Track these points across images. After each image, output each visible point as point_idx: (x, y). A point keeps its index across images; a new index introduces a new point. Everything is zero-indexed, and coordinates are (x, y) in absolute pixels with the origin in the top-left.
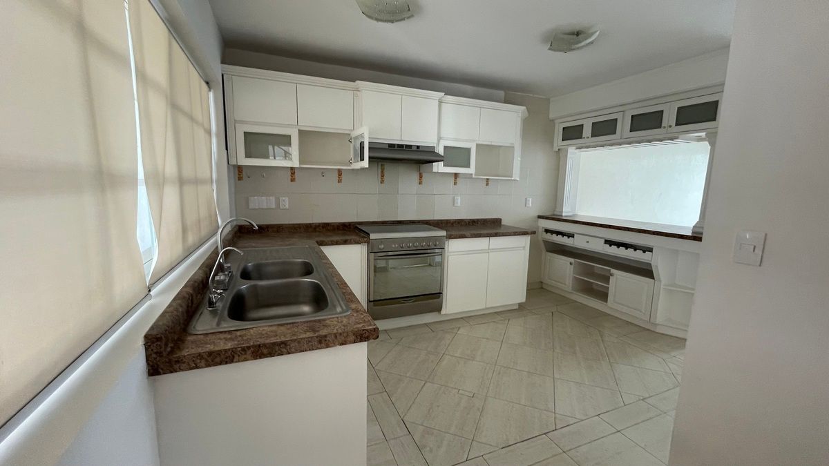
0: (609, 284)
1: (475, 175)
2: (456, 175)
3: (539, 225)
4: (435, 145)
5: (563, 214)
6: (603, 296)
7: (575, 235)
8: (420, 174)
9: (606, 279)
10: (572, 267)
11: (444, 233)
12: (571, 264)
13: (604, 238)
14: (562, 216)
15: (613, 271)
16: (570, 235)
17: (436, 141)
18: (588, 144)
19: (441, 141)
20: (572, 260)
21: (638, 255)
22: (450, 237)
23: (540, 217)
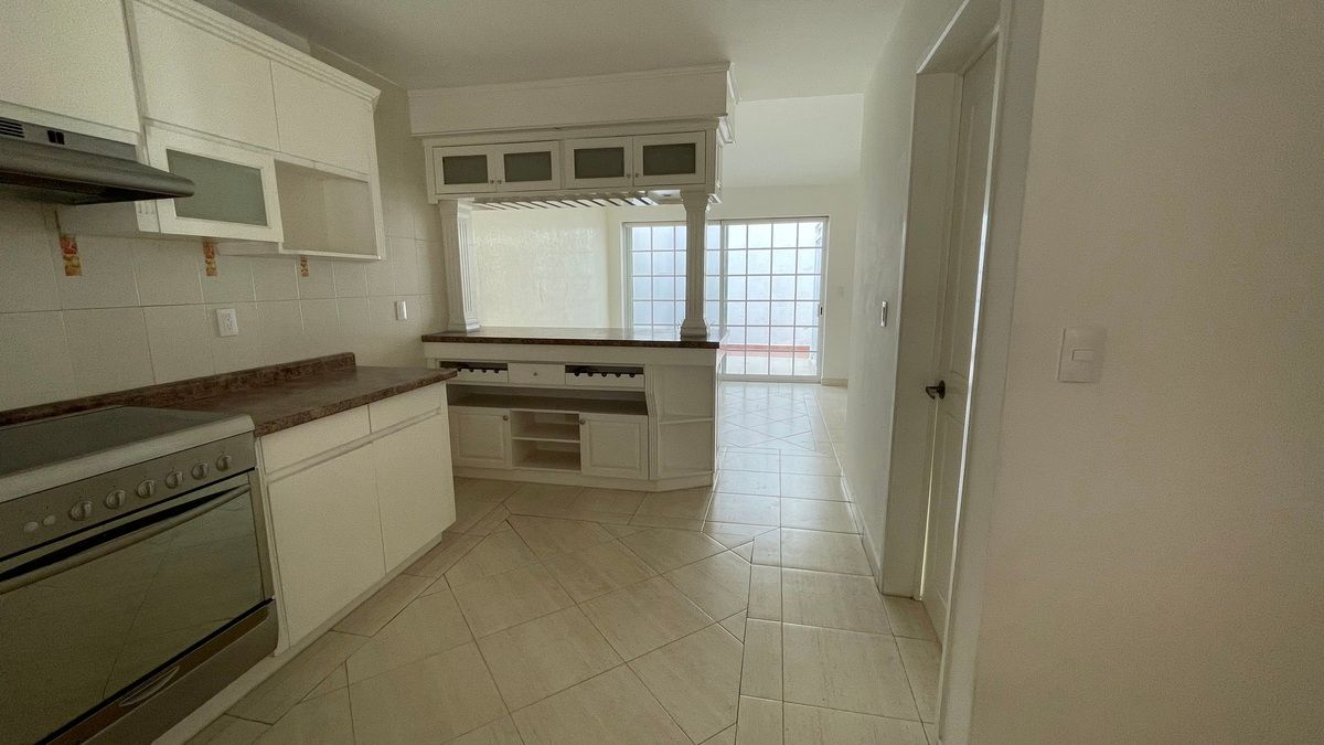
0: (579, 439)
1: (285, 246)
2: (208, 246)
3: (427, 355)
4: (134, 140)
5: (468, 328)
6: (572, 459)
7: (509, 365)
8: (64, 239)
9: (574, 431)
10: (509, 422)
11: (245, 424)
12: (505, 418)
13: (561, 363)
14: (465, 332)
15: (583, 415)
16: (499, 367)
17: (136, 126)
18: (501, 195)
19: (153, 131)
20: (506, 411)
21: (625, 383)
22: (265, 428)
23: (426, 339)
